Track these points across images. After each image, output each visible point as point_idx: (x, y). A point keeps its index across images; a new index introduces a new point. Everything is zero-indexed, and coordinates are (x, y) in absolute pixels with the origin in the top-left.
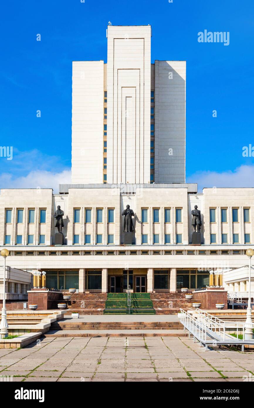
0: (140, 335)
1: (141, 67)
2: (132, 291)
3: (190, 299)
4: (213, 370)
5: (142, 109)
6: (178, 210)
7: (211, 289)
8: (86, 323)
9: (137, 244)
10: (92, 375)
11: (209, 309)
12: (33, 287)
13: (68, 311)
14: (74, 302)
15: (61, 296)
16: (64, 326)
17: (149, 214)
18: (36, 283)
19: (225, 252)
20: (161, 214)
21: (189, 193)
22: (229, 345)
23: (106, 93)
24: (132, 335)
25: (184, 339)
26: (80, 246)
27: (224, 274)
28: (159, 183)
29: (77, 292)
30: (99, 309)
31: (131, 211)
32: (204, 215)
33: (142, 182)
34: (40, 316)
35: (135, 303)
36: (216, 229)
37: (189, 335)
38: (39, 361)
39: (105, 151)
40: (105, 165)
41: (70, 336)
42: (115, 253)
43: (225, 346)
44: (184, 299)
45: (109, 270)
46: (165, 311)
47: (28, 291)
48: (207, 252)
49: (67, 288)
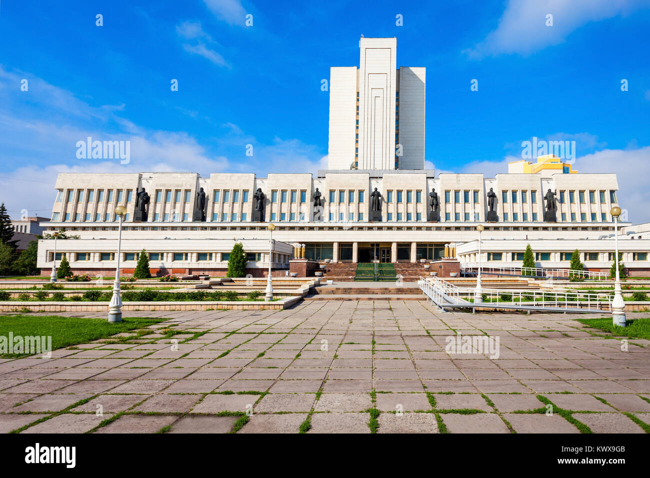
0: (386, 299)
1: (388, 72)
2: (378, 261)
3: (428, 268)
4: (448, 328)
5: (388, 107)
6: (418, 192)
7: (446, 260)
8: (339, 289)
9: (383, 221)
10: (344, 332)
11: (444, 277)
12: (294, 257)
13: (323, 279)
14: (329, 271)
15: (318, 265)
16: (321, 291)
17: (394, 196)
18: (297, 254)
19: (458, 228)
20: (404, 195)
21: (427, 178)
22: (462, 307)
23: (358, 93)
24: (378, 299)
25: (423, 302)
26: (334, 222)
27: (457, 247)
28: (402, 169)
29: (331, 262)
30: (350, 277)
31: (379, 193)
32: (440, 197)
33: (387, 169)
34: (300, 282)
35: (381, 272)
36: (450, 208)
37: (428, 299)
38: (300, 320)
39: (357, 142)
40: (357, 153)
41: (325, 299)
42: (364, 229)
43: (458, 308)
44: (423, 269)
45: (359, 243)
46: (407, 279)
47: (290, 261)
48: (442, 229)
49: (323, 259)
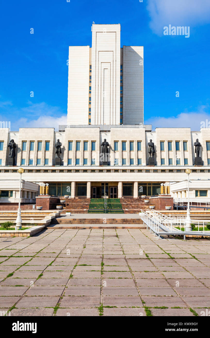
0: (113, 228)
1: (114, 50)
2: (107, 197)
3: (148, 203)
4: (164, 252)
5: (114, 77)
6: (139, 142)
7: (162, 196)
8: (75, 219)
9: (111, 165)
10: (79, 256)
11: (160, 210)
12: (39, 194)
13: (63, 211)
14: (68, 205)
15: (59, 200)
16: (61, 221)
17: (120, 145)
18: (42, 191)
19: (171, 171)
20: (127, 145)
21: (146, 131)
22: (175, 235)
23: (91, 66)
24: (107, 228)
25: (143, 231)
26: (72, 166)
27: (171, 186)
28: (126, 124)
29: (70, 198)
30: (85, 210)
31: (107, 143)
32: (156, 146)
33: (114, 124)
34: (44, 214)
35: (109, 206)
36: (165, 155)
37: (147, 228)
38: (42, 246)
39: (90, 103)
40: (90, 112)
41: (65, 228)
42: (96, 171)
43: (172, 235)
44: (143, 203)
45: (92, 183)
46: (130, 211)
47: (36, 197)
48: (159, 171)
49: (63, 195)
